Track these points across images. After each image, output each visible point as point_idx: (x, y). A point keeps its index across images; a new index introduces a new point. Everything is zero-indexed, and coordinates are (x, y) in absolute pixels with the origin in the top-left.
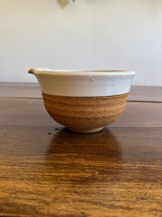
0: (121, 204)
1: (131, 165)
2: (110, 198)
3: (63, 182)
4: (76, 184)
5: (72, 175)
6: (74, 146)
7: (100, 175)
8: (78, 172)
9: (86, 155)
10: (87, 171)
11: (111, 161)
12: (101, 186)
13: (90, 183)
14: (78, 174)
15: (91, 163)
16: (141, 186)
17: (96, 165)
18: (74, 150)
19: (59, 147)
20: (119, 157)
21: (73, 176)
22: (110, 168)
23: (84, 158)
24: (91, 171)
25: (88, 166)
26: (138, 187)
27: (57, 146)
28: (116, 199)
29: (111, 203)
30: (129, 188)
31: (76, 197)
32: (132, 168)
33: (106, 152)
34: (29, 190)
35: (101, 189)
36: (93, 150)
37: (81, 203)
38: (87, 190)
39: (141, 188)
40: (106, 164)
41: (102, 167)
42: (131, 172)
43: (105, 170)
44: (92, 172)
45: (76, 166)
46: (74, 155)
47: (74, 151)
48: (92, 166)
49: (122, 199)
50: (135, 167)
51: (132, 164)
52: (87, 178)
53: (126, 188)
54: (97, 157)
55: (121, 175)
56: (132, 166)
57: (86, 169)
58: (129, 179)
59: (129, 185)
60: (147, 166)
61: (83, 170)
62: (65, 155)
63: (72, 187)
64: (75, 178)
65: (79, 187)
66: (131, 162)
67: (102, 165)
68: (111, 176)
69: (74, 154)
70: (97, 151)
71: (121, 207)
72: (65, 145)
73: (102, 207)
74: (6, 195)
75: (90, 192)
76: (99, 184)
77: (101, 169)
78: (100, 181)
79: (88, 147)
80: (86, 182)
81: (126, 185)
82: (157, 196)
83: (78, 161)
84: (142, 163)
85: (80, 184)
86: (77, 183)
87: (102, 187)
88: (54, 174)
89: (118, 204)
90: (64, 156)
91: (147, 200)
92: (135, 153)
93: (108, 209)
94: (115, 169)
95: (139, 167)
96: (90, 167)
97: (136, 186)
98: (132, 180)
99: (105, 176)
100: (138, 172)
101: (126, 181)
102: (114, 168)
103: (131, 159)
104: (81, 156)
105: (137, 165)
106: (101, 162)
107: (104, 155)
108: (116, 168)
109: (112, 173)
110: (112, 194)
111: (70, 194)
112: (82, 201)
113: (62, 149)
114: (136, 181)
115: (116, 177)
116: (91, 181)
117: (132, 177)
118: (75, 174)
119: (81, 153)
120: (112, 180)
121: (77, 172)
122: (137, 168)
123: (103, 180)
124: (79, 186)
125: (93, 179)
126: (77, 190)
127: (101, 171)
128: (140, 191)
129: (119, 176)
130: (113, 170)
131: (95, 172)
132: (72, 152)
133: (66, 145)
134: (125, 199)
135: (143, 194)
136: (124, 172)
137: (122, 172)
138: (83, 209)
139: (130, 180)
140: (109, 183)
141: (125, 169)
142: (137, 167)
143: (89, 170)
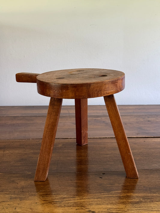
0: (155, 209)
1: (158, 194)
3: (127, 204)
4: (134, 204)
7: (143, 200)
11: (147, 193)
17: (140, 195)
19: (114, 187)
20: (151, 190)
22: (147, 196)
23: (132, 192)
28: (153, 208)
29: (151, 210)
30: (158, 204)
32: (159, 196)
33: (143, 188)
34: (115, 208)
40: (145, 195)
42: (158, 198)
43: (145, 197)
44: (139, 199)
45: (129, 196)
46: (126, 191)
48: (138, 196)
52: (138, 202)
54: (139, 191)
55: (154, 199)
61: (134, 198)
68: (149, 200)
72: (116, 185)
74: (106, 210)
75: (141, 207)
76: (144, 204)
77: (143, 197)
83: (129, 194)
85: (136, 204)
87: (146, 204)
88: (121, 201)
89: (154, 210)
96: (137, 197)
99: (146, 200)
106: (142, 194)
109: (149, 199)
110: (151, 207)
111: (133, 208)
113: (116, 188)
116: (140, 203)
117: (159, 200)
119: (129, 190)
120: (150, 202)
123: (145, 202)
125: (141, 202)
130: (149, 197)
141: (155, 197)
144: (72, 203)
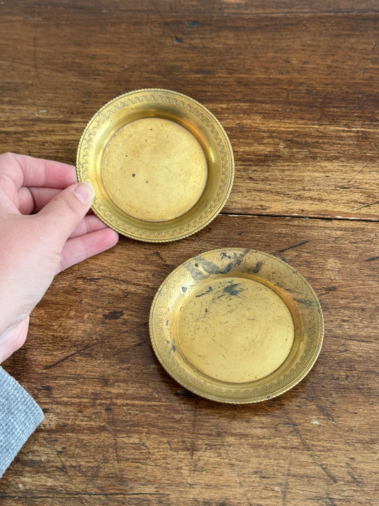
0: (312, 194)
1: (343, 129)
2: (298, 186)
4: (250, 165)
5: (242, 150)
6: (239, 82)
7: (287, 150)
8: (251, 144)
9: (264, 105)
10: (265, 141)
11: (310, 120)
12: (286, 168)
13: (271, 164)
14: (252, 149)
15: (273, 124)
16: (347, 169)
17: (282, 129)
18: (240, 92)
19: (209, 84)
20: (326, 109)
21: (243, 152)
22: (306, 135)
23: (261, 113)
24: (272, 142)
25: (268, 131)
26: (342, 170)
27: (203, 81)
28: (306, 188)
29: (298, 193)
30: (329, 171)
31: (251, 185)
32: (344, 134)
33: (304, 97)
35: (286, 173)
36: (278, 94)
37: (258, 194)
38: (266, 175)
39: (346, 172)
40: (299, 126)
41: (291, 133)
42: (340, 144)
43: (296, 139)
44: (275, 144)
45: (246, 131)
46: (242, 106)
47: (239, 96)
48: (274, 132)
49: (315, 188)
50: (349, 134)
51: (345, 125)
52: (266, 156)
53: (324, 172)
54: (285, 110)
55: (322, 148)
56: (344, 131)
57: (263, 138)
58: (332, 157)
59: (329, 167)
60: (371, 130)
61: (260, 140)
62: (224, 106)
63: (245, 170)
64: (248, 155)
65: (255, 171)
66: (345, 122)
67: (292, 129)
68: (305, 152)
69: (242, 104)
70: (285, 95)
71: (311, 198)
72: (220, 77)
73: (286, 198)
75: (270, 178)
76: (284, 166)
77: (290, 137)
78: (286, 160)
79: (267, 83)
80: (264, 162)
81: (326, 166)
82: (366, 183)
83: (249, 122)
84: (363, 125)
85: (256, 165)
86: (251, 163)
87: (288, 170)
89: (307, 194)
90: (222, 109)
91: (348, 190)
92: (359, 98)
93: (293, 201)
94: (313, 137)
95: (358, 132)
96: (271, 133)
97: (341, 168)
98: (337, 158)
99: (295, 150)
100: (351, 142)
101: (326, 160)
102: (313, 134)
103: (346, 114)
104: (255, 108)
105: (354, 129)
106: (290, 123)
107: (299, 106)
108: (316, 134)
109: (307, 144)
110: (302, 181)
111: (243, 182)
112: (260, 191)
113: (216, 91)
114: (343, 160)
115: (312, 153)
116: (273, 161)
117: (339, 153)
118: (247, 149)
119: (253, 101)
120: (305, 159)
121: (249, 144)
122: (352, 134)
123: (290, 159)
124: (254, 168)
125: (276, 157)
126: (251, 175)
127: (289, 141)
128: (342, 177)
129: (317, 151)
130: (309, 140)
131: (278, 144)
132: (237, 98)
133: (222, 80)
134: (318, 188)
135: (346, 181)
136: (328, 143)
137: (324, 143)
138: (262, 200)
139: (334, 159)
140: (299, 163)
141: (331, 138)
142: (353, 132)
143: (270, 140)
144: (54, 143)
